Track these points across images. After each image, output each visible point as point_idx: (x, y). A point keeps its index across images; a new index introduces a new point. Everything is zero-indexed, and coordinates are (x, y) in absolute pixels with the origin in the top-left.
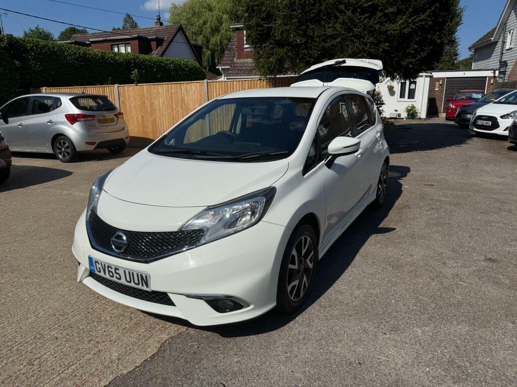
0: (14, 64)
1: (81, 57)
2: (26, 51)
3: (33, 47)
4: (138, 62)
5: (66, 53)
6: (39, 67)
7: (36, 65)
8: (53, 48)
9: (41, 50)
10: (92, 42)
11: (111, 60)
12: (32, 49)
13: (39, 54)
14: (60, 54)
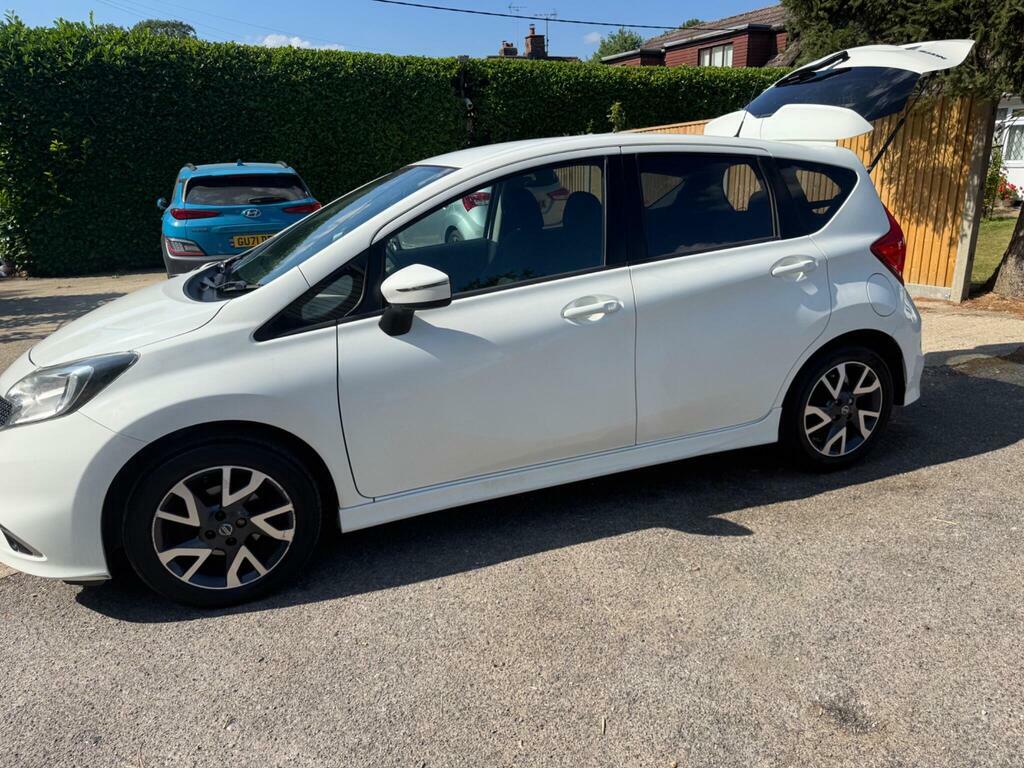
0: (464, 105)
1: (579, 84)
2: (485, 82)
3: (497, 73)
4: (698, 83)
5: (553, 80)
6: (502, 109)
7: (497, 104)
8: (531, 72)
9: (510, 77)
10: (668, 49)
11: (638, 84)
12: (495, 78)
13: (505, 85)
14: (542, 82)
